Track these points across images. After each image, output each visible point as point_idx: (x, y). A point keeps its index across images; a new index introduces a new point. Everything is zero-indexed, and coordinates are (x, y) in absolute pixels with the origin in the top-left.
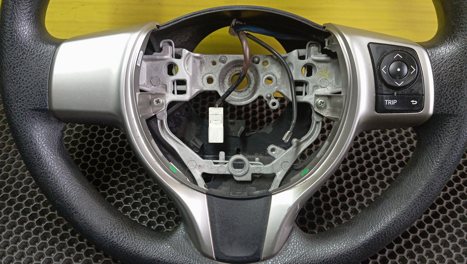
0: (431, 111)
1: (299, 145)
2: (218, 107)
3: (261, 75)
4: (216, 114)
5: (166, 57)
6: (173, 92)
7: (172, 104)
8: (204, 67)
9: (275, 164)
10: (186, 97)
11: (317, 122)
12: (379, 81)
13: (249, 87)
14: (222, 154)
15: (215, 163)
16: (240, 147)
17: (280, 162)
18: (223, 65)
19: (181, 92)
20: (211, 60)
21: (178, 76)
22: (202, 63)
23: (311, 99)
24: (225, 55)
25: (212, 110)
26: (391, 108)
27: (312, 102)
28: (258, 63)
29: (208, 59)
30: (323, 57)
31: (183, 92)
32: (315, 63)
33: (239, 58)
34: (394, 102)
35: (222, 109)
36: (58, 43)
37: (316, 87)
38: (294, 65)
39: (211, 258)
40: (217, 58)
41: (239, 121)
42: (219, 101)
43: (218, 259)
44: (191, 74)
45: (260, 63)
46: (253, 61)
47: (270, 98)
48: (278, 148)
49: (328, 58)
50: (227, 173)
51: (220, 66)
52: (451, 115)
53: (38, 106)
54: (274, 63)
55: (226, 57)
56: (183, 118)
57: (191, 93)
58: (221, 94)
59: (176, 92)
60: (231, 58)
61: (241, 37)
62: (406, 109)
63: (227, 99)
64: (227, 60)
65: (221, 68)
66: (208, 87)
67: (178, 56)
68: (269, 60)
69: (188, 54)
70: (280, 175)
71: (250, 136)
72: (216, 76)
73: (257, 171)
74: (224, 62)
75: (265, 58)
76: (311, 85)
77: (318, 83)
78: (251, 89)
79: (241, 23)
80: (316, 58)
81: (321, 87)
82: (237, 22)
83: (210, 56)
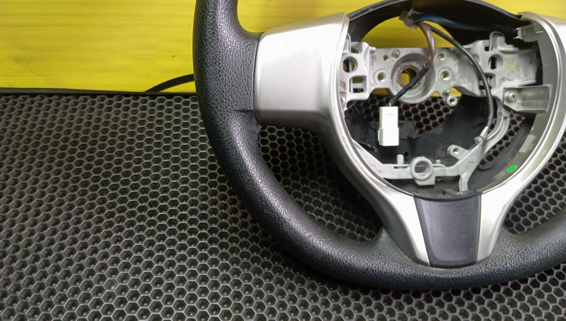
1: (486, 143)
2: (392, 106)
3: (437, 70)
4: (390, 114)
5: (345, 52)
6: (350, 91)
8: (375, 63)
9: (460, 165)
10: (364, 96)
11: (505, 118)
14: (400, 158)
15: (396, 168)
16: (409, 151)
17: (465, 163)
18: (396, 60)
19: (356, 91)
20: (383, 54)
21: (357, 73)
22: (373, 58)
23: (499, 93)
24: (399, 49)
25: (383, 110)
27: (500, 96)
28: (433, 56)
29: (380, 53)
30: (510, 48)
32: (502, 55)
33: (413, 52)
35: (396, 109)
36: (257, 38)
37: (503, 79)
38: (481, 57)
39: (424, 264)
40: (389, 52)
41: (409, 122)
42: (394, 100)
43: (432, 265)
44: (369, 69)
45: (436, 56)
47: (446, 94)
48: (461, 149)
49: (516, 49)
50: (410, 177)
51: (393, 61)
53: (243, 107)
54: (450, 56)
55: (399, 51)
57: (369, 91)
58: (395, 93)
60: (404, 52)
61: (425, 28)
63: (401, 98)
64: (399, 54)
65: (393, 64)
66: (380, 85)
68: (445, 53)
69: (367, 48)
70: (466, 177)
71: (419, 138)
72: (388, 72)
73: (441, 174)
74: (397, 56)
75: (440, 51)
76: (497, 78)
77: (505, 75)
78: (421, 86)
79: (419, 13)
80: (503, 49)
81: (508, 80)
82: (415, 12)
83: (382, 50)
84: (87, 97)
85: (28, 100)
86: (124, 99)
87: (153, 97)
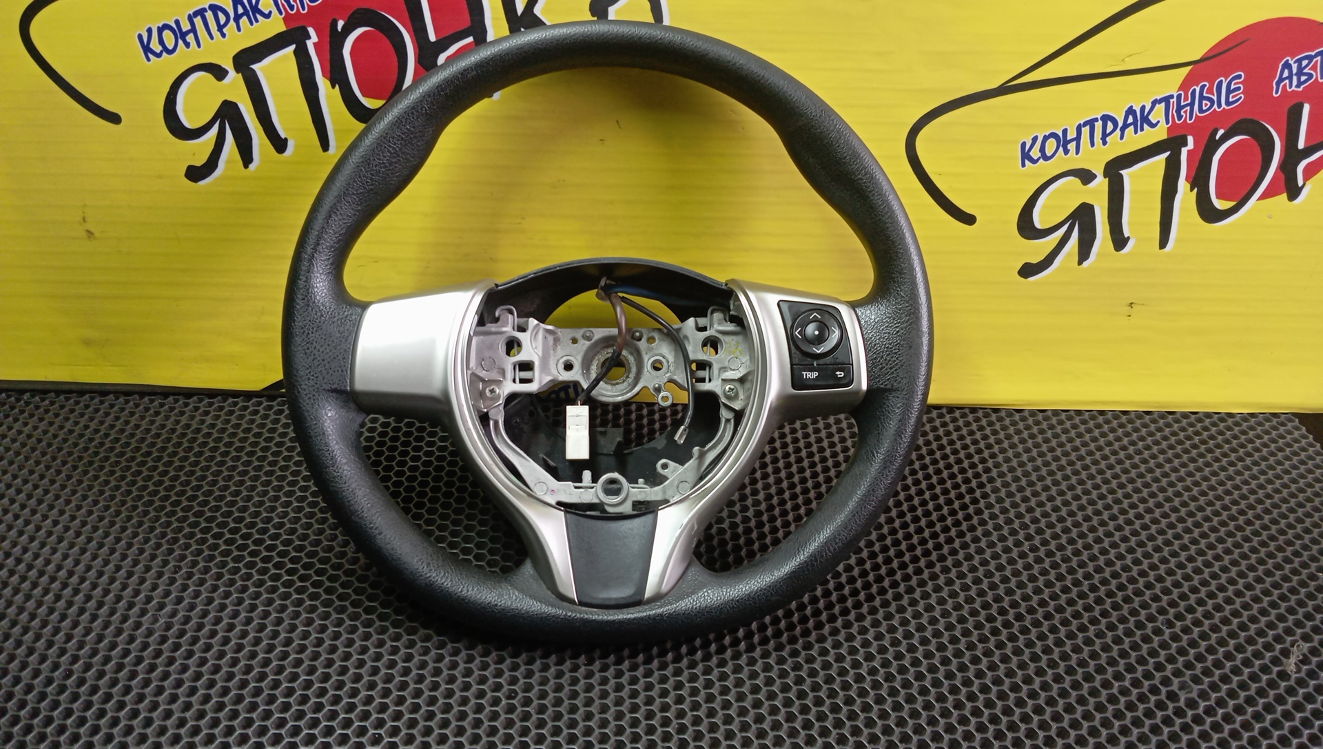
0: (864, 387)
1: (702, 456)
2: (581, 405)
3: (646, 358)
4: (578, 416)
5: (504, 329)
6: (514, 381)
7: (512, 397)
8: (559, 347)
9: (667, 486)
10: (533, 387)
11: (728, 421)
12: (793, 347)
13: (628, 377)
14: (587, 475)
15: (576, 488)
17: (676, 483)
18: (588, 343)
19: (523, 381)
20: (571, 336)
21: (523, 356)
22: (556, 340)
23: (717, 386)
24: (591, 329)
25: (570, 410)
26: (811, 383)
27: (718, 391)
28: (640, 339)
29: (565, 334)
30: (731, 327)
31: (529, 381)
32: (719, 336)
33: (611, 333)
34: (815, 374)
35: (587, 408)
36: (364, 306)
37: (723, 369)
38: (691, 339)
39: (571, 601)
40: (579, 334)
41: (614, 429)
42: (582, 396)
43: (581, 604)
44: (540, 353)
45: (644, 340)
46: (633, 337)
47: (658, 390)
48: (672, 464)
49: (738, 329)
50: (596, 501)
51: (584, 344)
52: (889, 390)
53: (336, 386)
54: (663, 340)
55: (592, 332)
56: (526, 428)
57: (540, 382)
58: (585, 386)
59: (517, 380)
60: (599, 333)
61: (614, 300)
62: (831, 382)
63: (594, 393)
64: (593, 337)
65: (585, 348)
66: (566, 376)
67: (522, 329)
68: (656, 335)
69: (537, 325)
71: (632, 453)
72: (577, 360)
73: (641, 498)
74: (589, 339)
75: (649, 332)
76: (716, 367)
77: (727, 364)
78: (630, 380)
79: (614, 282)
80: (721, 328)
81: (731, 368)
82: (608, 282)
83: (569, 330)
84: (180, 397)
85: (97, 400)
86: (231, 400)
87: (272, 398)
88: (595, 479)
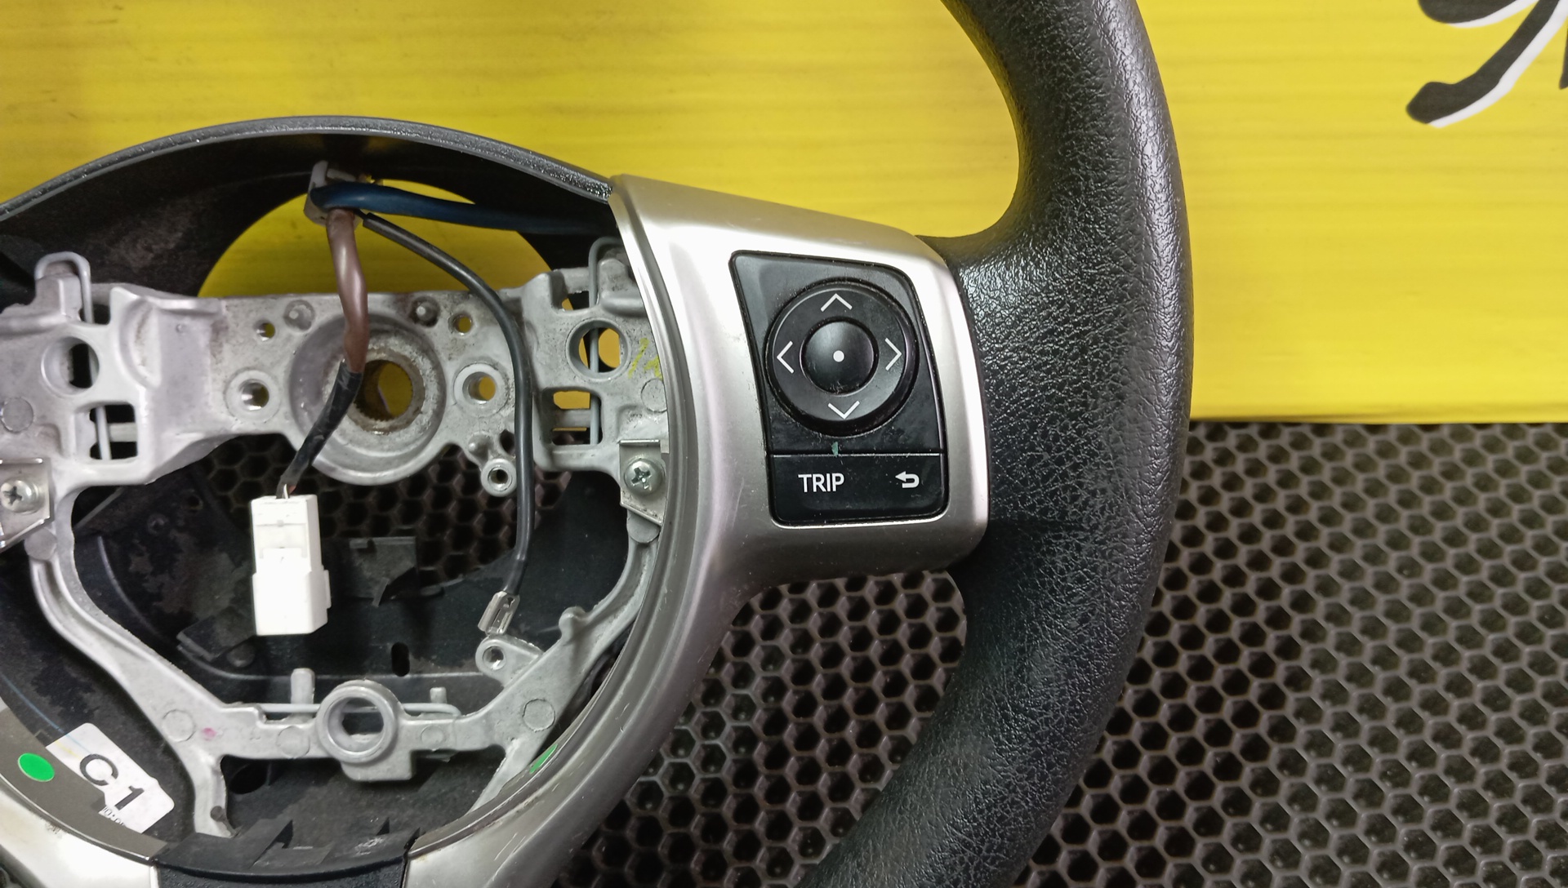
1: (581, 634)
2: (291, 494)
3: (449, 369)
4: (281, 525)
6: (95, 453)
8: (227, 348)
9: (497, 710)
10: (137, 470)
11: (643, 547)
12: (771, 400)
13: (418, 411)
14: (302, 680)
15: (271, 717)
16: (406, 640)
17: (518, 703)
18: (298, 335)
19: (116, 452)
20: (255, 317)
21: (103, 390)
22: (219, 330)
23: (611, 458)
24: (306, 298)
25: (263, 509)
26: (826, 506)
27: (614, 470)
28: (431, 322)
29: (239, 313)
32: (617, 322)
34: (836, 480)
35: (308, 500)
37: (629, 410)
38: (540, 332)
40: (276, 310)
41: (394, 540)
44: (156, 379)
45: (442, 324)
46: (414, 317)
47: (483, 451)
48: (512, 649)
50: (315, 753)
51: (289, 338)
55: (308, 305)
56: (182, 538)
57: (158, 453)
59: (105, 450)
60: (325, 308)
61: (333, 231)
62: (883, 504)
63: (319, 459)
64: (313, 316)
65: (291, 349)
66: (248, 420)
68: (472, 309)
69: (135, 306)
70: (519, 753)
71: (442, 593)
72: (275, 378)
73: (434, 742)
74: (301, 324)
75: (456, 303)
76: (610, 408)
77: (636, 398)
79: (349, 178)
80: (618, 301)
81: (649, 411)
82: (332, 174)
83: (248, 302)
88: (320, 693)
